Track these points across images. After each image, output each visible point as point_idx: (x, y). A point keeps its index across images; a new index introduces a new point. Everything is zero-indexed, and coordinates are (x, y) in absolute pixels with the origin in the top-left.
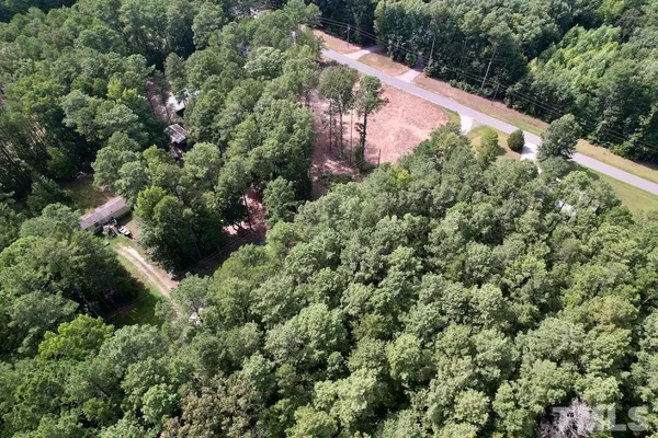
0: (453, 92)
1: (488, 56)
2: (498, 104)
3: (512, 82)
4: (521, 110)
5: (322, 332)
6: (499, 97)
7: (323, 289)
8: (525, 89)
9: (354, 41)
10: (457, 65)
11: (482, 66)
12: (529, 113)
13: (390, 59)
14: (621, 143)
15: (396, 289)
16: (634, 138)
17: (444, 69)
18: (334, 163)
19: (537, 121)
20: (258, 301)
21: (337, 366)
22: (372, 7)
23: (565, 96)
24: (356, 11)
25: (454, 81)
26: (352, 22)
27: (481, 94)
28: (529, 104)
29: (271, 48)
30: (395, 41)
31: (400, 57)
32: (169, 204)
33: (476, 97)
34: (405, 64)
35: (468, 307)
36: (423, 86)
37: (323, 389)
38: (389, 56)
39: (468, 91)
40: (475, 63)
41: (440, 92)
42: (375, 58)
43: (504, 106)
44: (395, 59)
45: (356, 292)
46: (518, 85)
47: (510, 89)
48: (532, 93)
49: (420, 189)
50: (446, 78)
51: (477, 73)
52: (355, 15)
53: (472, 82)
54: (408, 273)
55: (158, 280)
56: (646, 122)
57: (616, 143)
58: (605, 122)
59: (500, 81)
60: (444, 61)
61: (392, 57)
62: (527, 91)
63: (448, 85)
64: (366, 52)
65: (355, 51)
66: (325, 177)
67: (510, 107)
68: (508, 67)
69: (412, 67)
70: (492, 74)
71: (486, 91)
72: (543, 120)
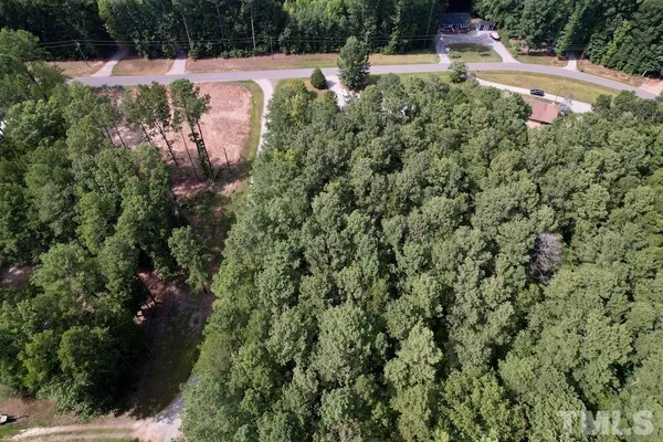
0: (230, 63)
1: (247, 15)
2: (277, 56)
3: (280, 31)
4: (299, 52)
5: (359, 328)
6: (276, 49)
7: (323, 295)
8: (295, 31)
9: (92, 57)
10: (220, 36)
11: (245, 27)
12: (307, 52)
13: (146, 59)
14: (387, 44)
15: (372, 252)
16: (394, 36)
17: (209, 46)
18: (181, 188)
19: (317, 55)
20: (280, 350)
21: (386, 345)
22: (93, 9)
23: (330, 24)
24: (74, 21)
25: (225, 53)
26: (77, 36)
27: (258, 54)
28: (302, 44)
29: (29, 103)
30: (141, 38)
31: (156, 53)
32: (76, 340)
33: (254, 59)
34: (165, 57)
35: (432, 225)
36: (200, 70)
37: (393, 371)
38: (143, 56)
39: (244, 56)
40: (237, 27)
41: (219, 68)
42: (128, 65)
43: (283, 56)
44: (151, 58)
45: (348, 278)
46: (287, 31)
47: (281, 38)
48: (302, 33)
49: (317, 158)
50: (215, 53)
51: (244, 36)
52: (77, 27)
53: (242, 47)
54: (371, 231)
55: (100, 431)
56: (398, 20)
57: (383, 46)
58: (368, 33)
59: (268, 33)
60: (206, 37)
61: (146, 56)
62: (297, 33)
63: (221, 59)
64: (112, 63)
65: (100, 67)
66: (184, 206)
67: (289, 53)
68: (270, 19)
69: (174, 58)
70: (258, 30)
71: (260, 49)
72: (322, 52)
